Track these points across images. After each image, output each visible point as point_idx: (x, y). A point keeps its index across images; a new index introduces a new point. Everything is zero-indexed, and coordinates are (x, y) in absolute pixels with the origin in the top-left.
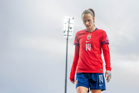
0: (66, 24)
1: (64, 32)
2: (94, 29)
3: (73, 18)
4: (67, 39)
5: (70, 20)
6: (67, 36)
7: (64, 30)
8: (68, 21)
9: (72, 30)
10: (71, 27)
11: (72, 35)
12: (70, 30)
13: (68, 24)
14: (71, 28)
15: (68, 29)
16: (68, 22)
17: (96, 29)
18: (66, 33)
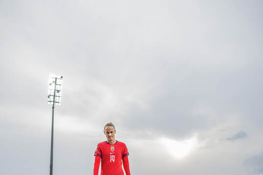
0: (52, 85)
1: (49, 97)
2: (115, 141)
3: (62, 77)
4: (53, 108)
5: (57, 80)
6: (52, 103)
7: (49, 94)
8: (55, 80)
9: (60, 94)
10: (58, 89)
11: (60, 101)
12: (57, 94)
13: (54, 85)
14: (58, 91)
15: (55, 93)
16: (54, 82)
17: (117, 142)
18: (52, 98)
